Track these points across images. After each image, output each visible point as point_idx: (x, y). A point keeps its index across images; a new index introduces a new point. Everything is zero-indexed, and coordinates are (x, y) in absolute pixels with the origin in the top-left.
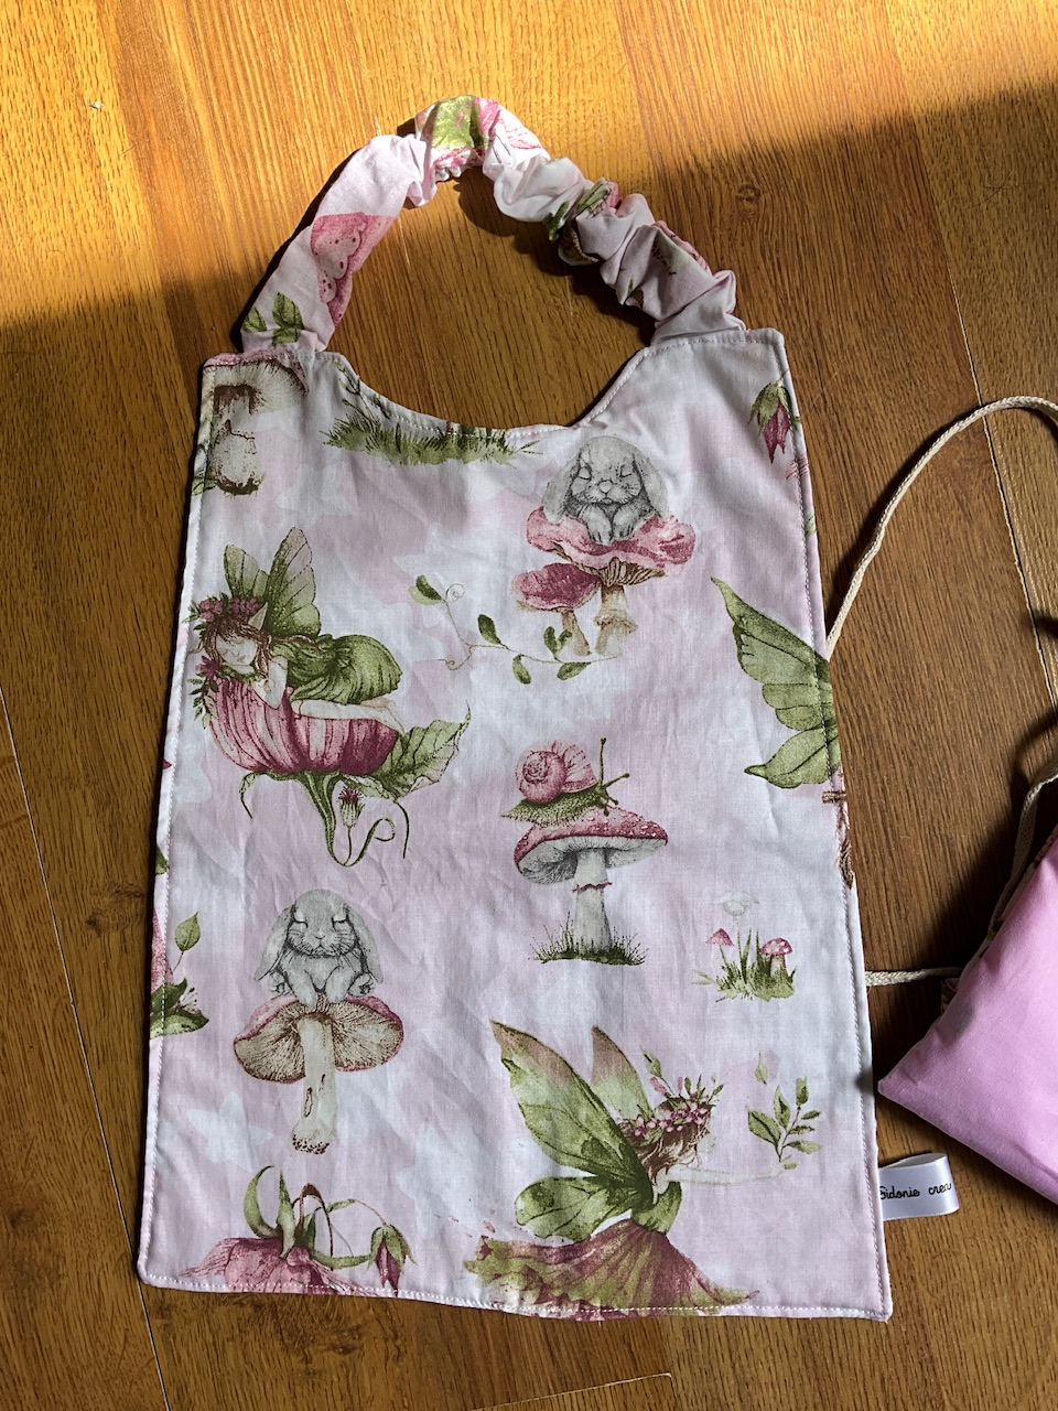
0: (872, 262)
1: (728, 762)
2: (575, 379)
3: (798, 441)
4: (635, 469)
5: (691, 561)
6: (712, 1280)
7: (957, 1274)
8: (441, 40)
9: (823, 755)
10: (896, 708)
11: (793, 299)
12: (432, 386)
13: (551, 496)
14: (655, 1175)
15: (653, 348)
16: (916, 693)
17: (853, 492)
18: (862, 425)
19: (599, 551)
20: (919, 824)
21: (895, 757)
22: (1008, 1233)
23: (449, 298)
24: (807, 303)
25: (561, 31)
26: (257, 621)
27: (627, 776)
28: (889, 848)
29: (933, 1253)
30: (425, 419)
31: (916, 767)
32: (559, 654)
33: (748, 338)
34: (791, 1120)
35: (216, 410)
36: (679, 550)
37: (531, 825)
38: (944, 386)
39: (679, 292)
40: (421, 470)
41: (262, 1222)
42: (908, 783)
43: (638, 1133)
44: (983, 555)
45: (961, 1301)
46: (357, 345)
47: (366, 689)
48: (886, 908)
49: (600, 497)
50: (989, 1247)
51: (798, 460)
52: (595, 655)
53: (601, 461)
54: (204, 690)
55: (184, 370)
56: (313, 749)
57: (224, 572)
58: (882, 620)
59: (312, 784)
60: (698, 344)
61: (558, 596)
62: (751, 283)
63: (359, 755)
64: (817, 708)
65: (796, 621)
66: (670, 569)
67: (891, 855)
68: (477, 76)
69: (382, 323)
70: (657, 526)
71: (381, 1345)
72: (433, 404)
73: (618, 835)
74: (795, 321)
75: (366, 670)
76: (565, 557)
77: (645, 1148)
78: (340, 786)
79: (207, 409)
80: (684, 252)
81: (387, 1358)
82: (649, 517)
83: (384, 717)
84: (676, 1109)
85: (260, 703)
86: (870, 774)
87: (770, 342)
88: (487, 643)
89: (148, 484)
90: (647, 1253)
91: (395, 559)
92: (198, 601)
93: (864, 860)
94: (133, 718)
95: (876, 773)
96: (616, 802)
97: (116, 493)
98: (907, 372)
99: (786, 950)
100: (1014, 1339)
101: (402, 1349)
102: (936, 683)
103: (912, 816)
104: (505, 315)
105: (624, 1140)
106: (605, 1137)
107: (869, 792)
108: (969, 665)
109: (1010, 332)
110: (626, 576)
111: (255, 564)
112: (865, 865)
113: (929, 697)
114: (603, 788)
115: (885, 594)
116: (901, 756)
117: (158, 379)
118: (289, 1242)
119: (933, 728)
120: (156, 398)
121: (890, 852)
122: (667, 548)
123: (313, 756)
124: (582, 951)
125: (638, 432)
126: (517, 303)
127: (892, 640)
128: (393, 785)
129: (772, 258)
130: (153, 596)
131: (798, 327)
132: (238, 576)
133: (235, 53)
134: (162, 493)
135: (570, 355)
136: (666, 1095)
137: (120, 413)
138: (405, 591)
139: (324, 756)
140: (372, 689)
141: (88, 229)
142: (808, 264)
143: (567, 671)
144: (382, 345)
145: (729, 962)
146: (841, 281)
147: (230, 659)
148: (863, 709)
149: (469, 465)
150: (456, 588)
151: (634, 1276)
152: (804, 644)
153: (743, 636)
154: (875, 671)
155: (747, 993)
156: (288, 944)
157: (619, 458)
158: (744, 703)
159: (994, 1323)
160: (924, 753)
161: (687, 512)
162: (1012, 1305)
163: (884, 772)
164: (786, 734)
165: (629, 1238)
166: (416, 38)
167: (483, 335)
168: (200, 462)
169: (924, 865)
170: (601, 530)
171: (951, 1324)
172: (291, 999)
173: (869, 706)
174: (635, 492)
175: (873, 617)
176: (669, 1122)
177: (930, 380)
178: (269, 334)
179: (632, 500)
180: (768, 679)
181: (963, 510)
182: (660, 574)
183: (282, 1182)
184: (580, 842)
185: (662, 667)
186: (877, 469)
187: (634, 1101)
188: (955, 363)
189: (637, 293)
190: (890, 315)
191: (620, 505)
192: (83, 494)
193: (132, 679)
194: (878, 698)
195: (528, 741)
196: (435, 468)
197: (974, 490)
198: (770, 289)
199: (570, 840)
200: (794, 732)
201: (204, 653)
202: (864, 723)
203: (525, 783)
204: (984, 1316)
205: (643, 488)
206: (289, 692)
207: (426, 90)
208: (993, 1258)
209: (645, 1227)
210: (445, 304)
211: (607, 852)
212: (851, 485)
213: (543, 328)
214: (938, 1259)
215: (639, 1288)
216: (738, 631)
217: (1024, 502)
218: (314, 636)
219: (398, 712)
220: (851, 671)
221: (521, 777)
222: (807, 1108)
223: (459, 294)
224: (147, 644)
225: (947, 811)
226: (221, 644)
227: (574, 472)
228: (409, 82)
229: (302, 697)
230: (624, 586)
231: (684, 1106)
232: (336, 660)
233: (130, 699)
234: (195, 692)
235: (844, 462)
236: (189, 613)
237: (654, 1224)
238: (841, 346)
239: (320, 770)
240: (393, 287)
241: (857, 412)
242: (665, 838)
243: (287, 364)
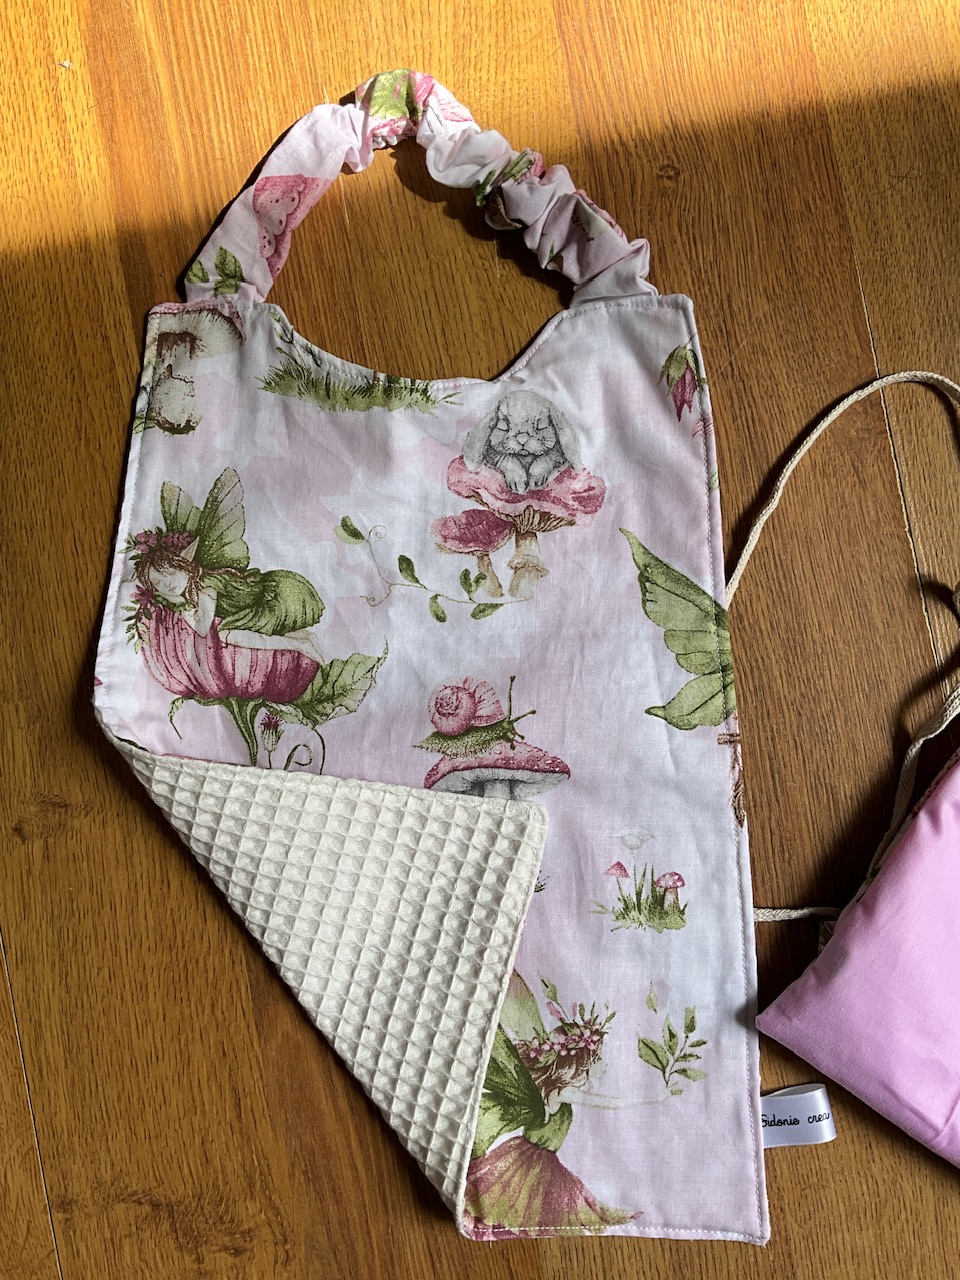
0: (782, 241)
1: (630, 702)
2: (499, 338)
3: (703, 402)
4: (551, 422)
5: (600, 512)
6: (598, 1198)
7: (825, 1208)
8: (388, 18)
9: (720, 699)
10: (788, 661)
11: (706, 272)
12: (364, 338)
13: (470, 446)
14: (547, 1096)
15: (572, 311)
16: (807, 648)
17: (755, 456)
18: (766, 393)
19: (515, 499)
20: (806, 772)
21: (785, 707)
22: (876, 1171)
23: (385, 258)
24: (719, 277)
25: (500, 15)
26: (189, 554)
27: (534, 712)
28: (776, 793)
29: (803, 1186)
30: (354, 369)
31: (804, 718)
32: (474, 596)
33: (660, 303)
34: (679, 1047)
35: (159, 354)
36: (590, 501)
37: (440, 756)
38: (845, 359)
39: (597, 258)
40: (348, 416)
42: (796, 733)
43: (533, 1055)
44: (875, 519)
45: (828, 1233)
46: (296, 297)
47: (289, 622)
48: (770, 851)
49: (517, 448)
50: (857, 1183)
51: (704, 419)
52: (507, 597)
53: (520, 413)
54: (138, 617)
55: (133, 313)
56: (238, 677)
57: (160, 508)
58: (778, 577)
59: (236, 710)
60: (613, 308)
61: (475, 540)
62: (668, 255)
63: (282, 684)
64: (716, 655)
65: (698, 572)
66: (581, 518)
67: (777, 800)
68: (420, 53)
69: (321, 277)
70: (571, 477)
71: (271, 1249)
72: (364, 354)
73: (523, 768)
74: (708, 293)
75: (290, 603)
76: (483, 503)
77: (539, 1069)
78: (263, 712)
79: (150, 354)
80: (602, 220)
81: (276, 1262)
82: (562, 469)
83: (305, 648)
84: (570, 1034)
85: (190, 631)
86: (760, 723)
87: (680, 307)
88: (406, 582)
89: (93, 419)
90: (537, 1170)
91: (322, 499)
92: (135, 534)
93: (752, 804)
94: (66, 638)
95: (766, 721)
96: (523, 738)
97: (62, 424)
98: (810, 345)
99: (679, 884)
100: (877, 1272)
101: (291, 1253)
102: (826, 639)
103: (799, 765)
104: (436, 274)
105: (520, 1060)
106: (502, 1056)
107: (759, 740)
108: (858, 624)
109: (909, 312)
110: (539, 523)
111: (189, 500)
112: (753, 809)
113: (820, 652)
114: (511, 723)
115: (781, 552)
116: (791, 707)
117: (109, 320)
119: (821, 681)
120: (105, 338)
121: (777, 797)
122: (579, 499)
123: (238, 683)
125: (554, 388)
126: (448, 265)
127: (786, 595)
128: (312, 714)
129: (688, 233)
130: (91, 523)
131: (710, 298)
132: (173, 512)
133: (196, 22)
134: (106, 427)
135: (495, 315)
136: (561, 1019)
137: (71, 351)
138: (331, 530)
139: (248, 683)
140: (295, 622)
141: (51, 179)
142: (721, 239)
143: (481, 611)
144: (320, 298)
145: (626, 894)
146: (752, 258)
147: (162, 589)
148: (757, 661)
149: (394, 413)
150: (378, 529)
151: (524, 1194)
152: (704, 593)
153: (647, 584)
154: (769, 625)
155: (641, 924)
157: (536, 411)
158: (646, 647)
159: (858, 1256)
160: (812, 705)
161: (598, 466)
162: (876, 1239)
163: (773, 720)
164: (685, 677)
165: (521, 1155)
166: (366, 14)
167: (415, 293)
168: (142, 403)
169: (808, 812)
170: (517, 480)
171: (817, 1255)
173: (762, 658)
174: (550, 444)
175: (770, 574)
176: (563, 1045)
177: (832, 354)
178: (211, 285)
179: (547, 452)
180: (670, 626)
181: (858, 477)
182: (571, 523)
184: (487, 773)
185: (571, 611)
186: (779, 435)
187: (531, 1025)
188: (856, 338)
189: (557, 258)
190: (796, 291)
191: (535, 457)
192: (33, 424)
193: (68, 600)
194: (770, 651)
195: (441, 675)
196: (362, 415)
197: (870, 459)
198: (685, 262)
199: (478, 772)
200: (693, 676)
201: (137, 582)
202: (756, 674)
203: (437, 716)
204: (849, 1249)
205: (558, 442)
206: (217, 622)
207: (373, 63)
208: (859, 1193)
209: (536, 1145)
210: (380, 262)
211: (512, 784)
212: (753, 449)
213: (471, 289)
214: (808, 1191)
215: (528, 1207)
216: (643, 579)
217: (916, 472)
218: (242, 570)
219: (321, 644)
220: (746, 624)
221: (433, 710)
222: (694, 1037)
223: (394, 254)
224: (84, 569)
225: (832, 761)
226: (153, 575)
227: (492, 423)
228: (357, 55)
229: (231, 627)
230: (538, 533)
231: (577, 1031)
232: (262, 593)
233: (65, 619)
234: (129, 619)
235: (748, 426)
236: (125, 545)
237: (546, 1141)
238: (750, 318)
239: (244, 696)
240: (332, 245)
241: (761, 381)
242: (568, 773)
243: (226, 314)
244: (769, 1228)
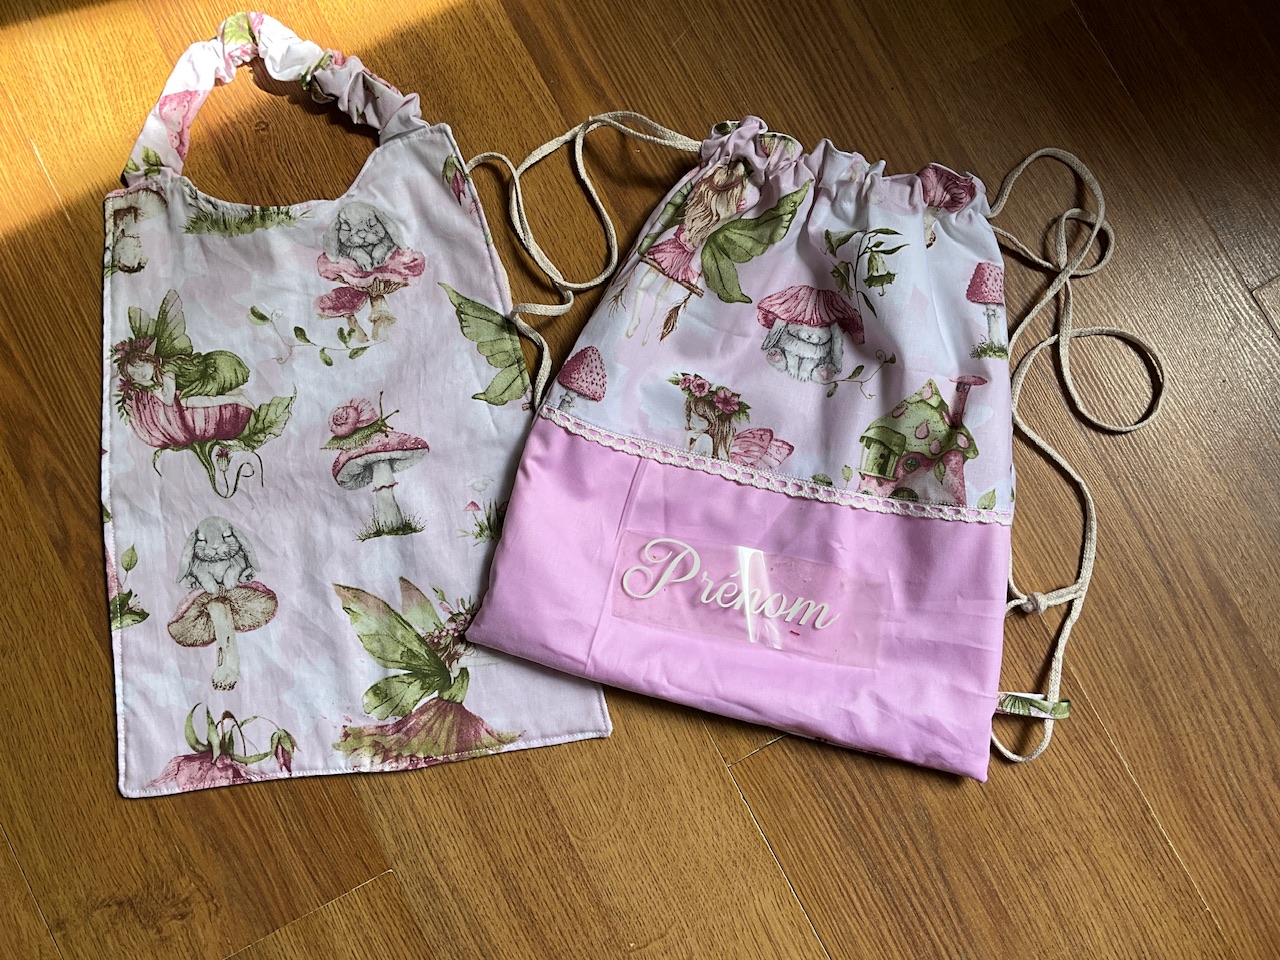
1: (461, 393)
3: (471, 189)
4: (378, 220)
5: (423, 275)
6: (494, 728)
9: (519, 380)
13: (328, 245)
14: (450, 666)
15: (381, 147)
19: (366, 275)
26: (151, 350)
27: (398, 411)
30: (239, 206)
32: (349, 345)
33: (432, 131)
35: (115, 224)
36: (416, 268)
37: (340, 451)
39: (385, 110)
40: (243, 239)
41: (198, 742)
43: (436, 640)
47: (227, 385)
49: (361, 242)
51: (474, 201)
52: (372, 341)
53: (354, 218)
54: (123, 401)
56: (197, 428)
57: (129, 324)
59: (198, 450)
60: (406, 141)
61: (344, 307)
63: (228, 428)
64: (511, 352)
65: (491, 301)
66: (412, 280)
70: (399, 254)
73: (397, 450)
75: (226, 373)
76: (345, 282)
77: (441, 649)
78: (217, 448)
79: (110, 225)
80: (380, 84)
82: (393, 250)
83: (242, 401)
85: (160, 404)
87: (443, 131)
88: (302, 343)
90: (451, 717)
91: (233, 297)
92: (114, 345)
96: (392, 429)
105: (428, 646)
106: (416, 647)
110: (384, 289)
111: (148, 315)
114: (383, 421)
118: (217, 752)
122: (409, 268)
123: (198, 433)
124: (386, 530)
125: (375, 196)
128: (250, 443)
132: (138, 325)
136: (450, 612)
138: (245, 317)
139: (205, 430)
140: (231, 384)
143: (354, 354)
145: (480, 520)
147: (137, 379)
149: (270, 230)
150: (277, 311)
151: (444, 734)
152: (498, 314)
153: (462, 316)
156: (195, 556)
157: (366, 214)
158: (466, 355)
161: (418, 244)
164: (495, 371)
165: (438, 710)
168: (108, 257)
170: (365, 263)
172: (202, 591)
174: (382, 234)
176: (454, 630)
178: (141, 172)
179: (381, 241)
180: (480, 340)
182: (406, 285)
183: (208, 712)
184: (372, 457)
185: (415, 342)
187: (432, 621)
189: (363, 116)
191: (374, 245)
195: (334, 402)
196: (250, 236)
199: (366, 457)
200: (499, 370)
201: (120, 376)
203: (334, 426)
205: (387, 232)
206: (178, 393)
209: (447, 701)
211: (391, 462)
215: (448, 741)
216: (459, 313)
218: (190, 355)
219: (249, 396)
221: (332, 423)
226: (130, 369)
227: (338, 227)
229: (187, 396)
230: (385, 296)
231: (462, 618)
232: (206, 369)
234: (119, 402)
236: (110, 353)
237: (454, 697)
239: (203, 440)
242: (427, 447)
243: (155, 189)
244: (610, 722)
